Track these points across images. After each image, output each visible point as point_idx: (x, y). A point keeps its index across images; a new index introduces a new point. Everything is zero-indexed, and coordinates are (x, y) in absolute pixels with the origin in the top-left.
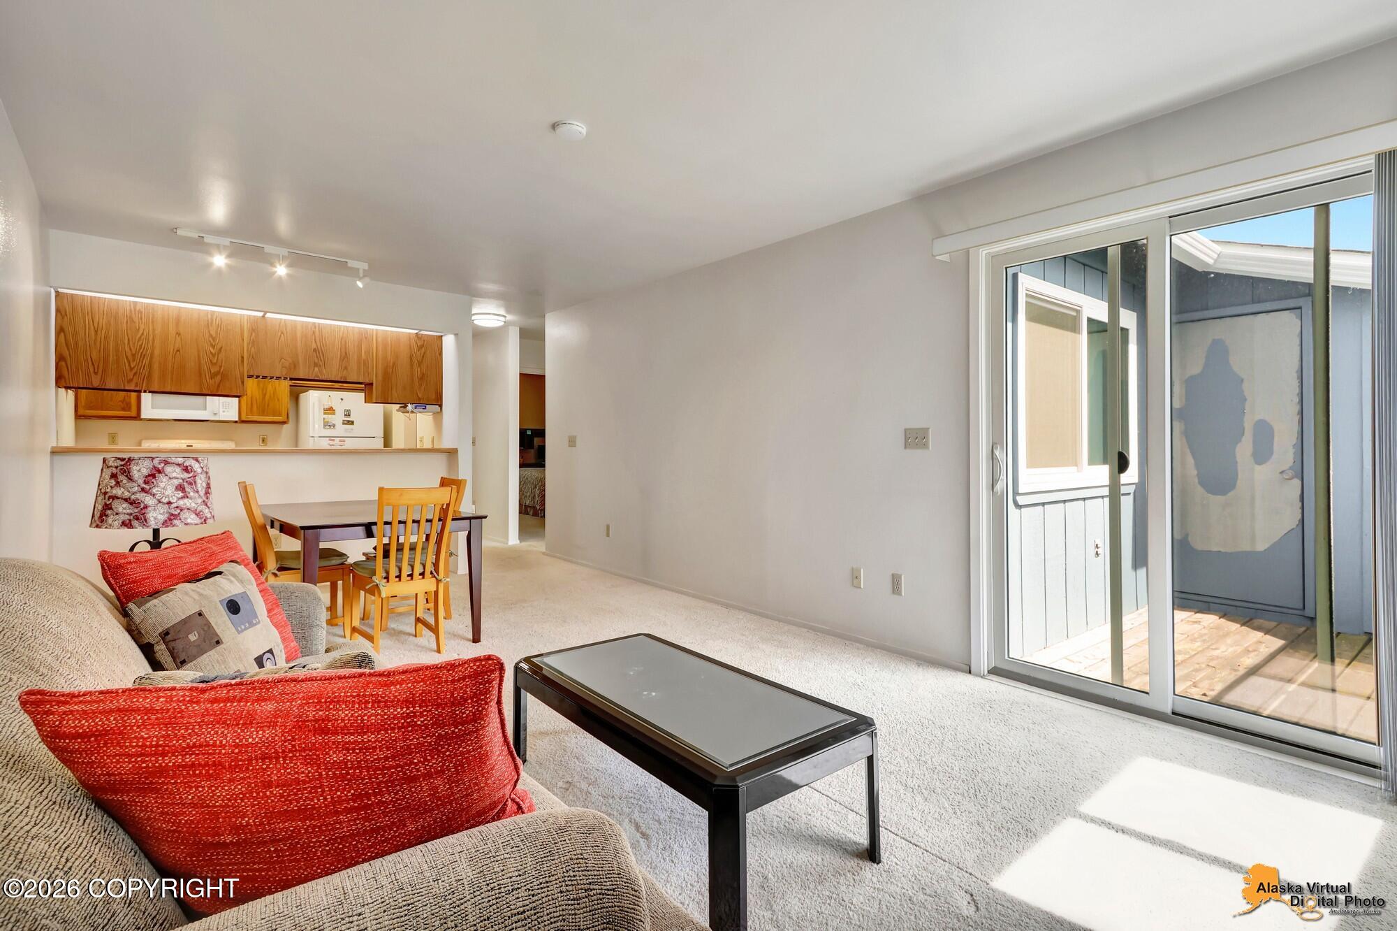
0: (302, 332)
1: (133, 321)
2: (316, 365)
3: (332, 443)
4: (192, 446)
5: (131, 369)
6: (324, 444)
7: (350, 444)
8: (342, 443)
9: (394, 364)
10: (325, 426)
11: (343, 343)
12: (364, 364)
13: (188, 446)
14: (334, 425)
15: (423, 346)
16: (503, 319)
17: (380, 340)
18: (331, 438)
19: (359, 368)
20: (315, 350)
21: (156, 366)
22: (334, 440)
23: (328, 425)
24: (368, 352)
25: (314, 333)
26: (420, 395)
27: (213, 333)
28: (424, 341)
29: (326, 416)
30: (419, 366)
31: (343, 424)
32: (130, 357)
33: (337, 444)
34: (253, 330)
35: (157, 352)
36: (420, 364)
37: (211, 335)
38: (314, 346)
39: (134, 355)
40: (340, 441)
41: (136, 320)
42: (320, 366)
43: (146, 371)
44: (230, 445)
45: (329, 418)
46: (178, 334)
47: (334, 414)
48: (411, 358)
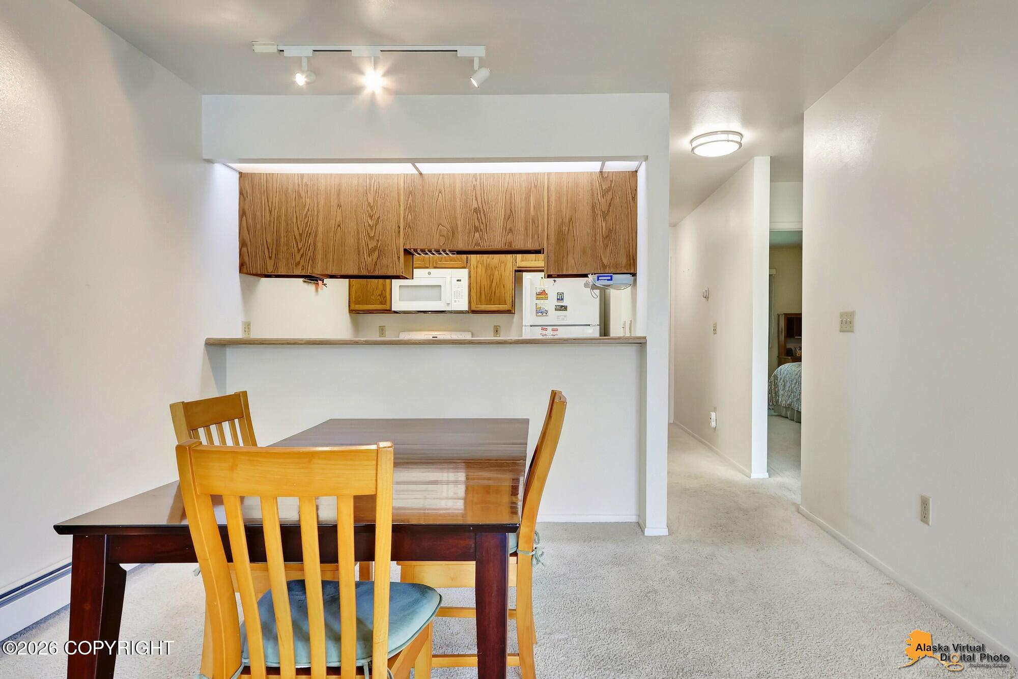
0: (462, 189)
1: (299, 195)
2: (476, 229)
3: (544, 332)
4: (437, 337)
5: (299, 250)
6: (537, 334)
7: (562, 333)
8: (555, 333)
9: (571, 219)
10: (537, 312)
11: (508, 195)
12: (533, 221)
13: (433, 337)
14: (546, 312)
15: (609, 190)
16: (738, 138)
17: (553, 188)
18: (544, 327)
19: (526, 229)
20: (476, 211)
21: (319, 245)
22: (546, 330)
23: (541, 312)
24: (538, 207)
25: (474, 187)
26: (605, 261)
27: (371, 200)
28: (612, 181)
29: (538, 302)
30: (605, 218)
31: (556, 310)
32: (298, 237)
33: (549, 334)
34: (410, 193)
35: (320, 230)
36: (605, 215)
37: (369, 203)
38: (475, 205)
39: (301, 235)
40: (553, 330)
41: (303, 194)
42: (481, 230)
43: (310, 253)
44: (467, 336)
45: (541, 303)
46: (339, 206)
47: (546, 299)
48: (593, 208)
